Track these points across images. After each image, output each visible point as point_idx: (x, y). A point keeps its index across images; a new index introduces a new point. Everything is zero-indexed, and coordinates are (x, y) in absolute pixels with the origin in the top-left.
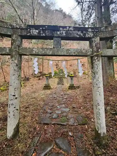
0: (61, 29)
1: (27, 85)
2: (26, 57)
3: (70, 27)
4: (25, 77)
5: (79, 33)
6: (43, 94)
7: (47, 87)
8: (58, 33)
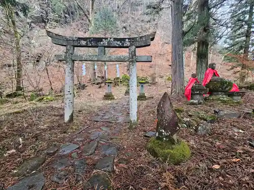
0: (103, 40)
1: (81, 95)
2: (78, 62)
3: (110, 38)
4: (79, 83)
5: (119, 43)
6: (100, 103)
7: (108, 97)
8: (102, 43)
